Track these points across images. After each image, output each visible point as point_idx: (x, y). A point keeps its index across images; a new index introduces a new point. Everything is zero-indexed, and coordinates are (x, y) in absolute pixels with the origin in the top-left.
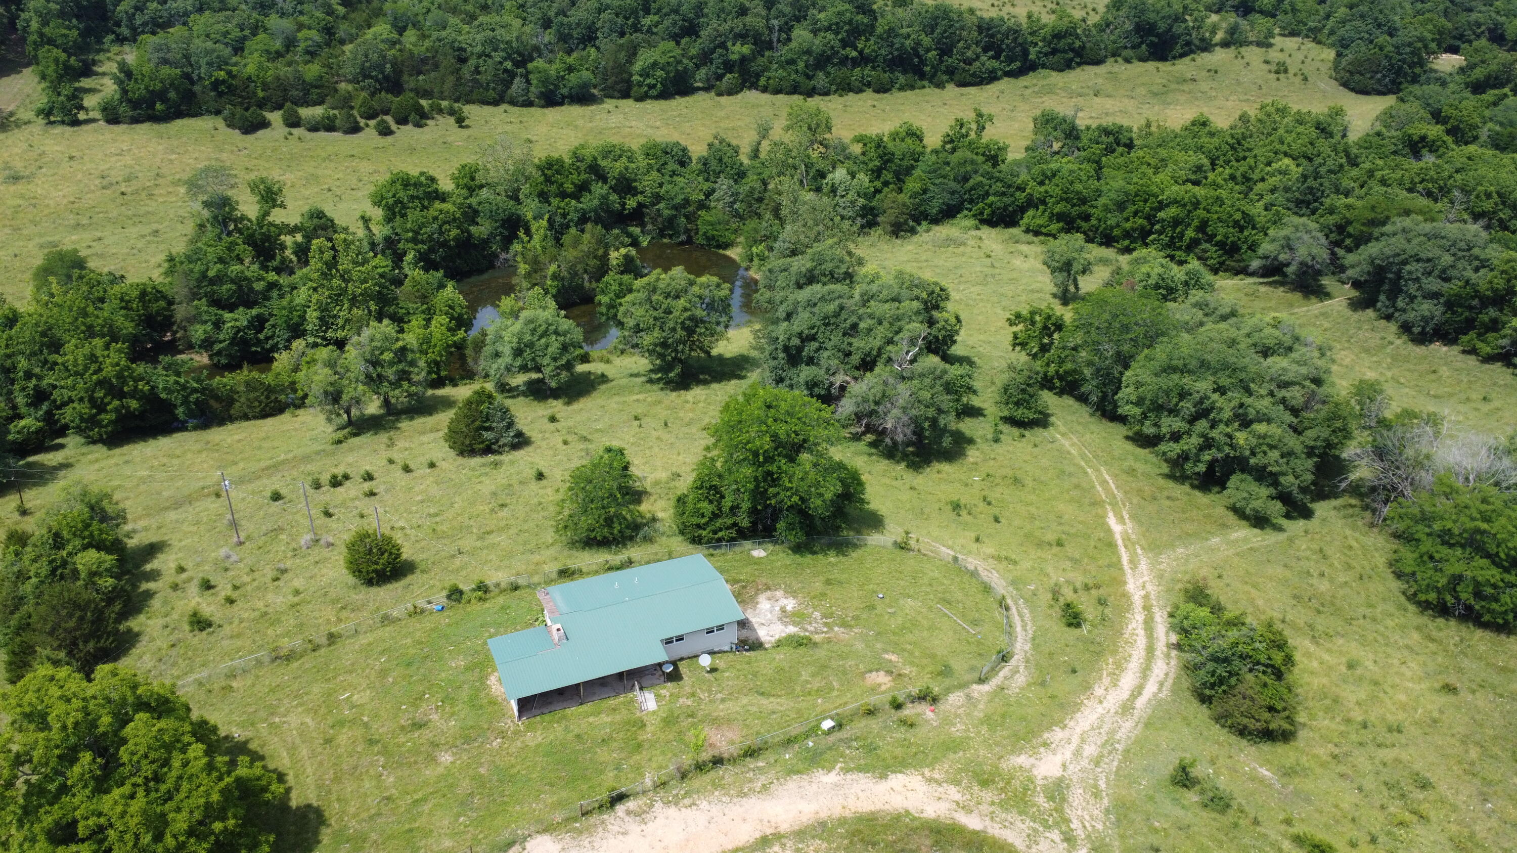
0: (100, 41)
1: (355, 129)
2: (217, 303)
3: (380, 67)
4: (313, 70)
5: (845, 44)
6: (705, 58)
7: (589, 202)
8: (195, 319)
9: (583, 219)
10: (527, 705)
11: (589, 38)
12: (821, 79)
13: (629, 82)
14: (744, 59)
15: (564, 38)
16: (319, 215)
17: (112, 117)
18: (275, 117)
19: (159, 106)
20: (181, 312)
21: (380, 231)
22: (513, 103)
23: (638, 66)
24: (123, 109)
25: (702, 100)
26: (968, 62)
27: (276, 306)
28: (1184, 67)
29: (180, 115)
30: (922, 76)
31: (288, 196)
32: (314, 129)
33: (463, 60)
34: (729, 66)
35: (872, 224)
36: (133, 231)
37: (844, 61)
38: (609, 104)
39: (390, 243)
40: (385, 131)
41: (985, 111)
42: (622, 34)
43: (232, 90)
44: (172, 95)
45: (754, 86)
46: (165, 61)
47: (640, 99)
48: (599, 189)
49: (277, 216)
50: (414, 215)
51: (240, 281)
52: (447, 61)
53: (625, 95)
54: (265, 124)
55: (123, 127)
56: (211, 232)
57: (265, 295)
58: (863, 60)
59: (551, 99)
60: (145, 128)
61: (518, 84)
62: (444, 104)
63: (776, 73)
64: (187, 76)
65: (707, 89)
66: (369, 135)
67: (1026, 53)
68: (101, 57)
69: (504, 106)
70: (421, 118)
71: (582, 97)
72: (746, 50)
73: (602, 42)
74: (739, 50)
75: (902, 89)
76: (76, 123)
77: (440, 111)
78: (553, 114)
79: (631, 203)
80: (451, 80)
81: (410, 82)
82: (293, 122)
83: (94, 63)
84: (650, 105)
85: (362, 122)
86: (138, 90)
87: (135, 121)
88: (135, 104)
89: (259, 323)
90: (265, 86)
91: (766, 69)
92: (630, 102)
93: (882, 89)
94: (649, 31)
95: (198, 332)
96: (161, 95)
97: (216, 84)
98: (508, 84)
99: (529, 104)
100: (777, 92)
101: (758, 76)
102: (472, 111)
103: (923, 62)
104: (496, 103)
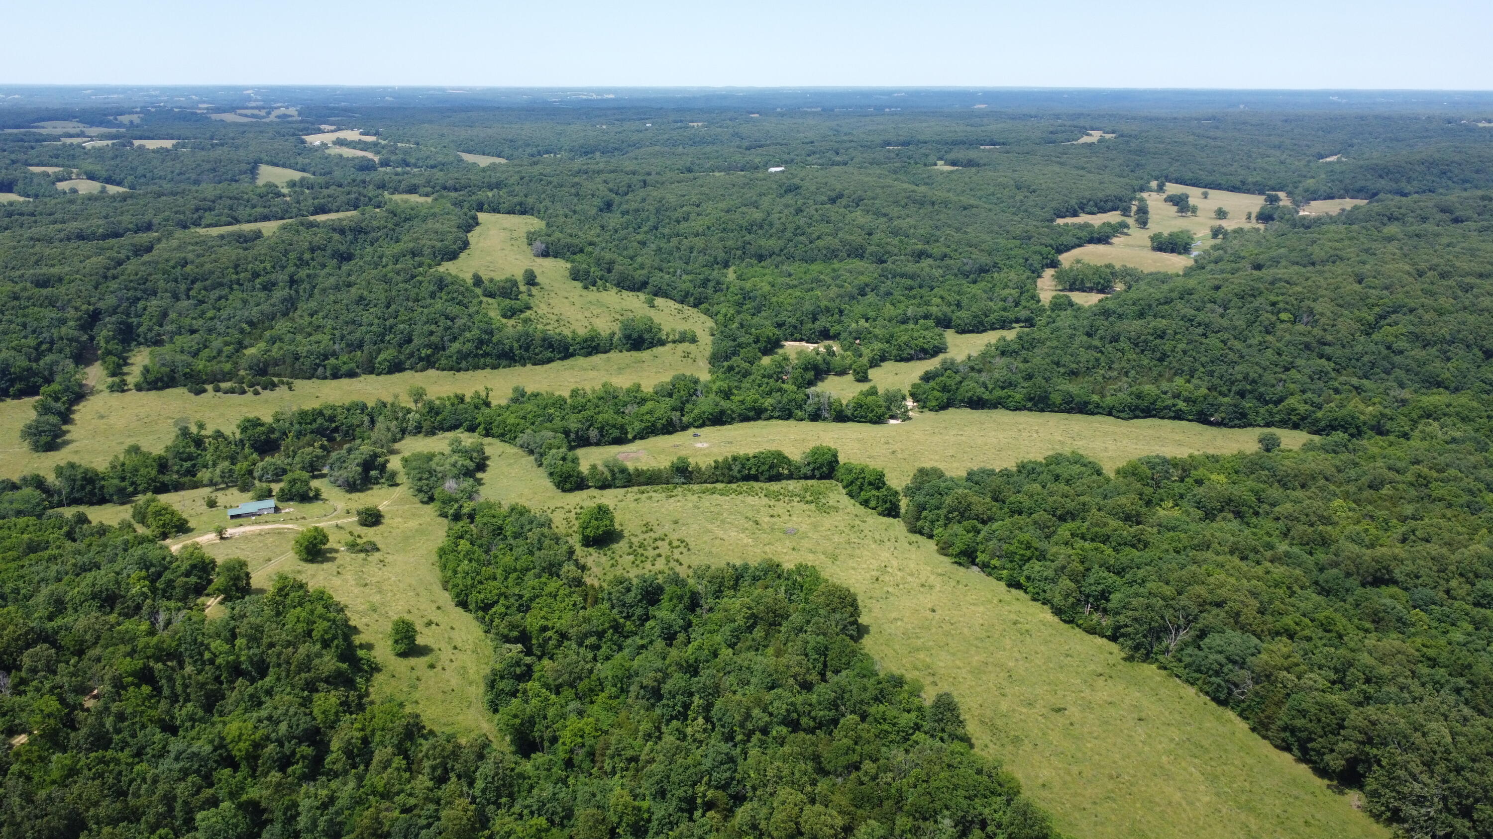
0: (129, 346)
1: (244, 392)
2: (181, 460)
3: (258, 365)
4: (228, 367)
5: (477, 348)
6: (411, 355)
7: (315, 426)
8: (175, 464)
9: (312, 432)
10: (232, 517)
11: (360, 346)
12: (464, 364)
13: (374, 368)
14: (428, 356)
15: (348, 345)
16: (218, 432)
17: (139, 388)
18: (209, 387)
19: (160, 384)
20: (170, 463)
21: (238, 436)
22: (318, 378)
23: (379, 359)
24: (144, 385)
25: (408, 374)
26: (537, 354)
27: (200, 461)
28: (645, 355)
29: (168, 387)
30: (515, 361)
31: (208, 426)
32: (226, 393)
33: (297, 359)
34: (421, 359)
35: (420, 432)
36: (151, 438)
37: (476, 356)
38: (364, 376)
39: (241, 441)
40: (257, 393)
41: (489, 386)
42: (375, 344)
43: (192, 376)
44: (166, 379)
45: (433, 367)
46: (163, 365)
47: (379, 374)
48: (320, 420)
49: (203, 433)
50: (249, 432)
51: (190, 454)
52: (289, 361)
53: (371, 373)
54: (205, 391)
55: (144, 393)
56: (181, 438)
57: (197, 458)
58: (486, 355)
59: (335, 376)
60: (153, 393)
61: (320, 370)
62: (285, 380)
63: (443, 362)
64: (173, 371)
65: (412, 369)
66: (250, 395)
67: (568, 349)
68: (130, 354)
69: (314, 380)
70: (273, 386)
71: (351, 374)
72: (429, 352)
73: (366, 348)
74: (424, 352)
75: (504, 367)
76: (123, 391)
77: (283, 383)
78: (335, 383)
79: (334, 425)
80: (289, 369)
81: (271, 370)
82: (217, 390)
83: (127, 358)
84: (382, 378)
85: (247, 389)
86: (151, 377)
87: (149, 390)
88: (149, 383)
89: (194, 466)
90: (206, 374)
91: (438, 360)
92: (373, 376)
93: (494, 367)
94: (389, 342)
95: (176, 468)
96: (160, 379)
97: (185, 374)
98: (316, 370)
99: (325, 378)
100: (443, 370)
101: (435, 363)
102: (298, 383)
103: (514, 355)
104: (310, 378)
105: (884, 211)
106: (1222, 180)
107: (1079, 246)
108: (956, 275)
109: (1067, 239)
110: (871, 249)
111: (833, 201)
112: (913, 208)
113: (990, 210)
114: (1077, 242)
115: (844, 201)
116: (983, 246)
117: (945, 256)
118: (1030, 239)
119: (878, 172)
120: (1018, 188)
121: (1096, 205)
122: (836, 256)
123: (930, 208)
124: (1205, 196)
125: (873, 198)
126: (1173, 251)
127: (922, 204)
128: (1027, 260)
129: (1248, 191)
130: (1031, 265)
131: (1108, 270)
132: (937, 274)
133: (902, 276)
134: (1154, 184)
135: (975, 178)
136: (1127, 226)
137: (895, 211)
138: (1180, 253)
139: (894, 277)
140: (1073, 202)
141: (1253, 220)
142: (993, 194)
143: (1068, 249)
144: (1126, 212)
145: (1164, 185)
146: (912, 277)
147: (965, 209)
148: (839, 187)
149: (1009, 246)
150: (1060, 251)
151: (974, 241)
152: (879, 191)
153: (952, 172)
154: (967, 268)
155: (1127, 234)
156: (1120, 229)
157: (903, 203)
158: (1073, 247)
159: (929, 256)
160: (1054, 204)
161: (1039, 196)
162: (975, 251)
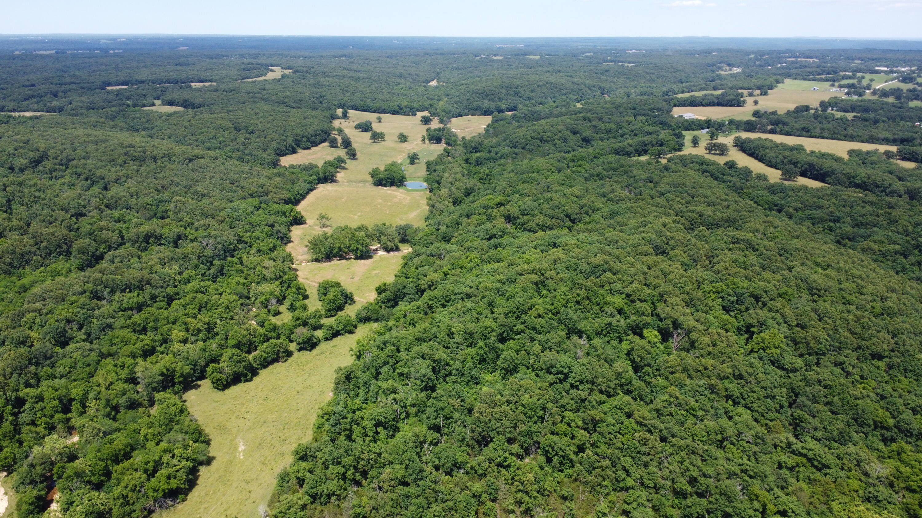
105: (98, 173)
106: (384, 106)
107: (312, 190)
108: (196, 267)
109: (300, 187)
110: (79, 244)
111: (36, 163)
112: (133, 166)
113: (216, 158)
114: (308, 186)
115: (48, 164)
116: (222, 215)
117: (179, 237)
118: (267, 194)
119: (93, 119)
120: (238, 129)
121: (309, 140)
122: (28, 262)
123: (153, 166)
124: (379, 120)
125: (84, 158)
126: (392, 184)
127: (142, 161)
128: (272, 226)
129: (405, 114)
130: (278, 232)
131: (363, 233)
132: (172, 273)
133: (128, 288)
134: (339, 112)
135: (193, 121)
136: (343, 161)
137: (111, 173)
138: (398, 186)
139: (113, 291)
140: (290, 140)
141: (427, 141)
142: (215, 138)
143: (303, 197)
144: (333, 144)
145: (347, 113)
146: (140, 286)
147: (191, 160)
148: (42, 146)
149: (250, 209)
150: (297, 202)
151: (210, 209)
152: (91, 148)
153: (170, 115)
154: (208, 252)
155: (344, 168)
156: (338, 164)
157: (120, 161)
158: (307, 193)
159: (159, 239)
160: (274, 145)
161: (259, 137)
162: (213, 222)
